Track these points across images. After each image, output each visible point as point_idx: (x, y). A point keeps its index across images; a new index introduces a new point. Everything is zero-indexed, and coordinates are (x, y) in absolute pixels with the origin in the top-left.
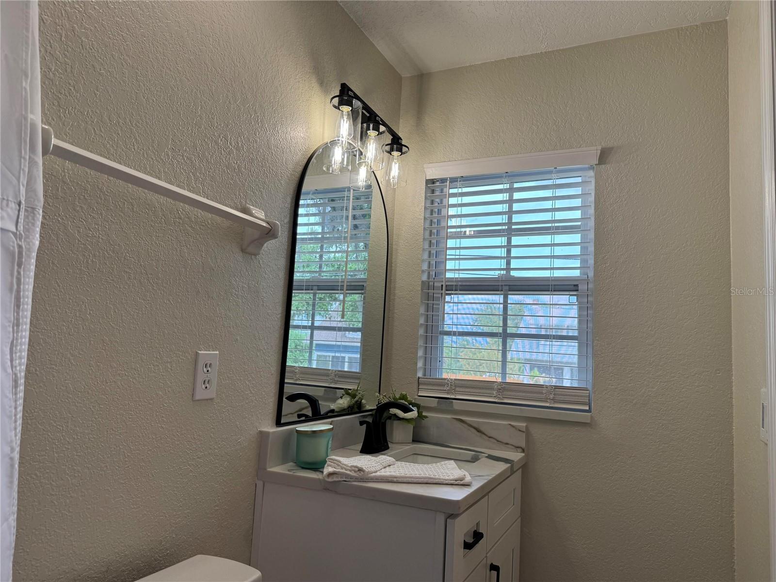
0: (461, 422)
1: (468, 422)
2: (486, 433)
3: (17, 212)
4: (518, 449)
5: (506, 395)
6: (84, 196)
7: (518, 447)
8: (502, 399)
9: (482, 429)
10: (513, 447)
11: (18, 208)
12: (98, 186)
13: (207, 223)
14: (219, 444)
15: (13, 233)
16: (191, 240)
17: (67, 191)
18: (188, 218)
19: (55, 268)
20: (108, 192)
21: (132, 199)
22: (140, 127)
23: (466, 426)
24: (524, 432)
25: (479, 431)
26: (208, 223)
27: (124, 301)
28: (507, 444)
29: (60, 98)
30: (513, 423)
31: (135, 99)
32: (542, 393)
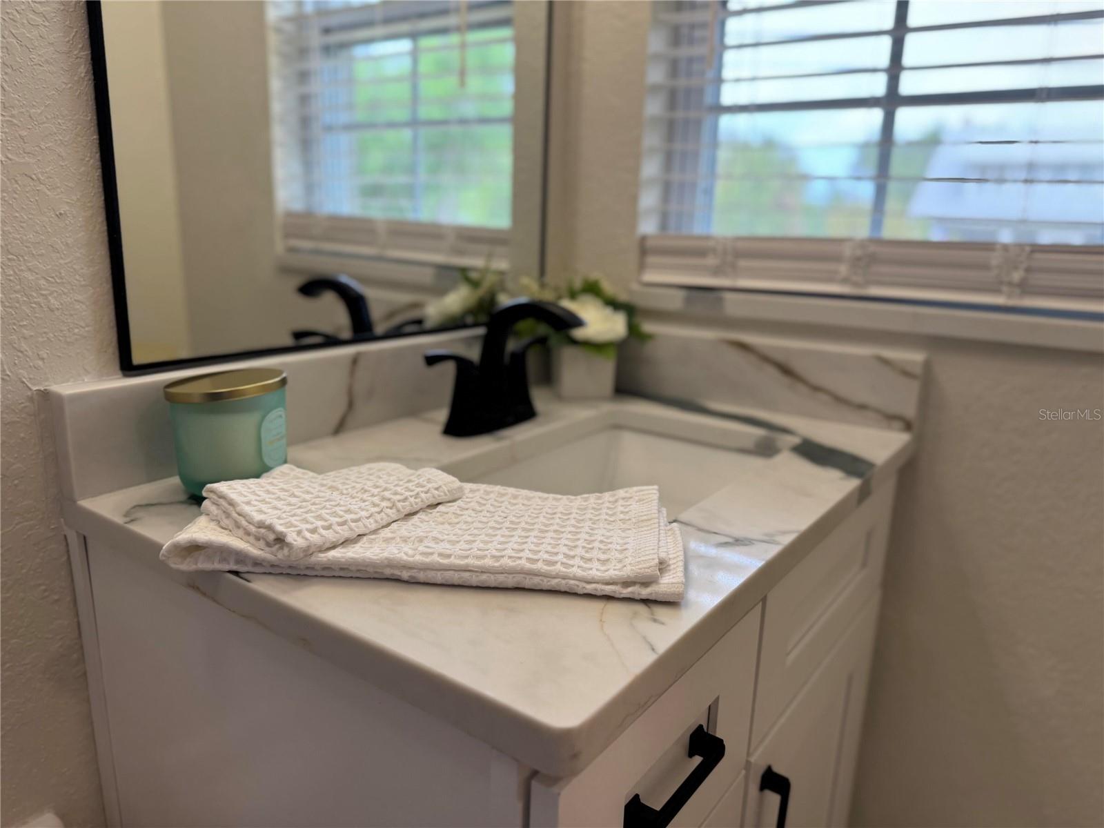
0: (742, 349)
1: (761, 349)
2: (805, 378)
4: (891, 420)
7: (892, 416)
8: (863, 287)
9: (797, 365)
10: (877, 415)
23: (754, 359)
24: (915, 376)
25: (786, 371)
28: (864, 406)
30: (887, 353)
32: (985, 267)
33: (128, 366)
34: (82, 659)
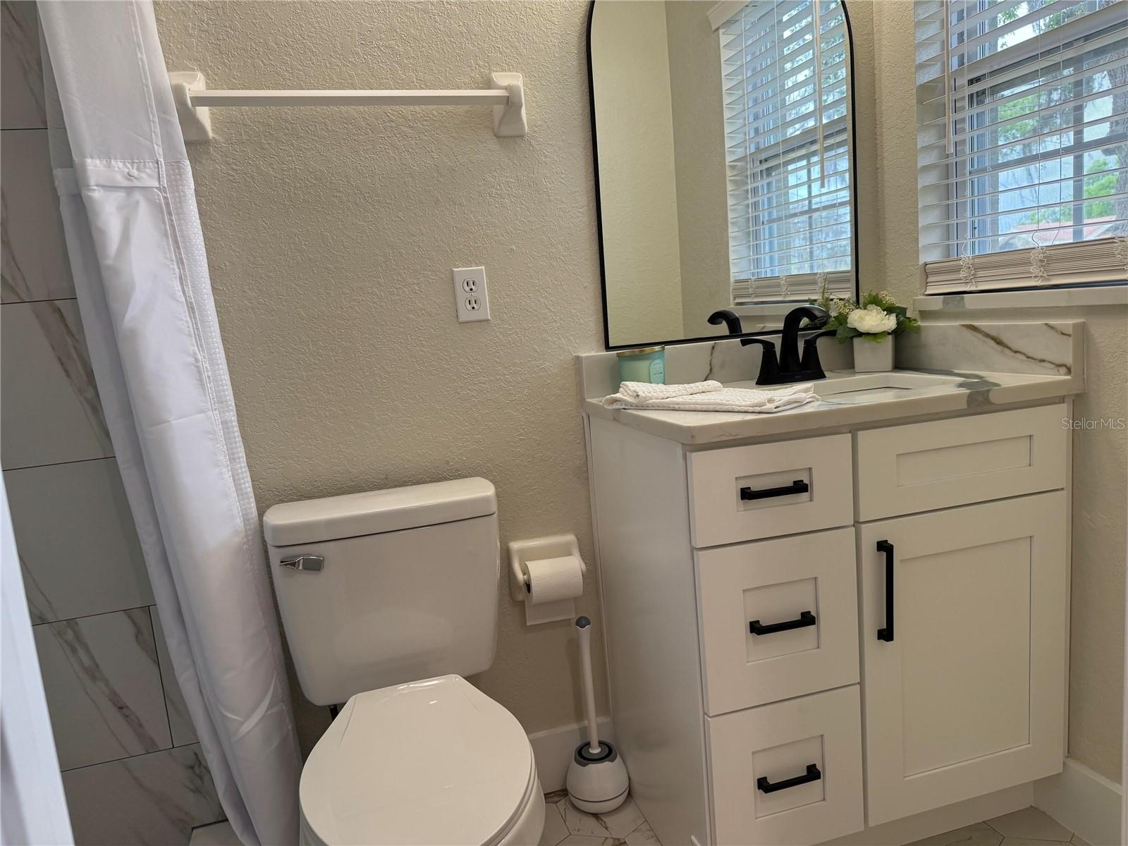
0: (972, 330)
1: (983, 329)
2: (1010, 345)
3: (157, 170)
4: (1059, 368)
5: (1053, 271)
6: (269, 132)
7: (1060, 366)
8: (1048, 280)
9: (1005, 339)
10: (1052, 366)
11: (156, 166)
12: (281, 117)
13: (431, 116)
14: (511, 370)
15: (157, 188)
16: (413, 142)
17: (251, 133)
18: (403, 117)
19: (258, 208)
20: (294, 120)
21: (323, 118)
22: (314, 37)
23: (979, 336)
24: (1070, 335)
25: (999, 342)
26: (433, 115)
27: (340, 226)
28: (1043, 361)
29: (219, 45)
30: (1052, 322)
31: (300, 8)
33: (608, 348)
34: (587, 471)
